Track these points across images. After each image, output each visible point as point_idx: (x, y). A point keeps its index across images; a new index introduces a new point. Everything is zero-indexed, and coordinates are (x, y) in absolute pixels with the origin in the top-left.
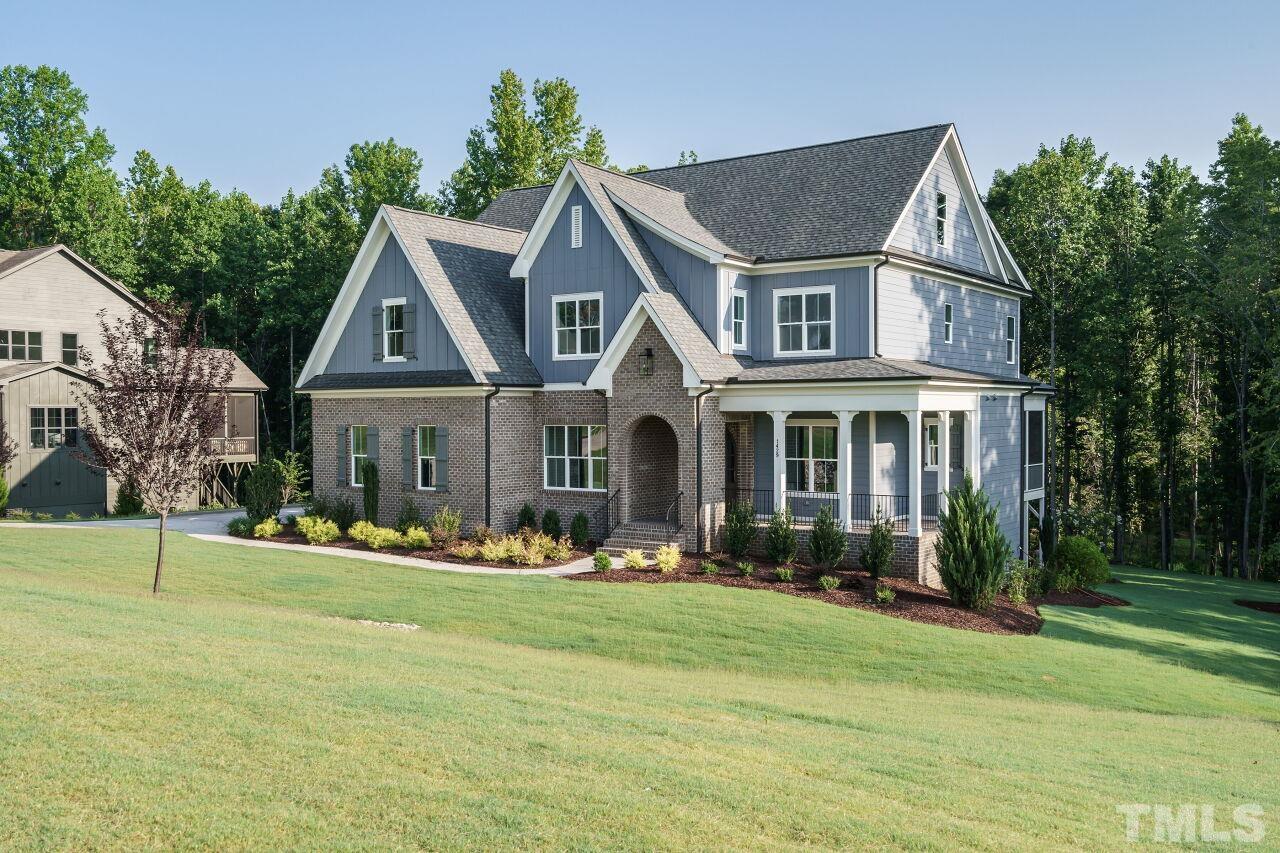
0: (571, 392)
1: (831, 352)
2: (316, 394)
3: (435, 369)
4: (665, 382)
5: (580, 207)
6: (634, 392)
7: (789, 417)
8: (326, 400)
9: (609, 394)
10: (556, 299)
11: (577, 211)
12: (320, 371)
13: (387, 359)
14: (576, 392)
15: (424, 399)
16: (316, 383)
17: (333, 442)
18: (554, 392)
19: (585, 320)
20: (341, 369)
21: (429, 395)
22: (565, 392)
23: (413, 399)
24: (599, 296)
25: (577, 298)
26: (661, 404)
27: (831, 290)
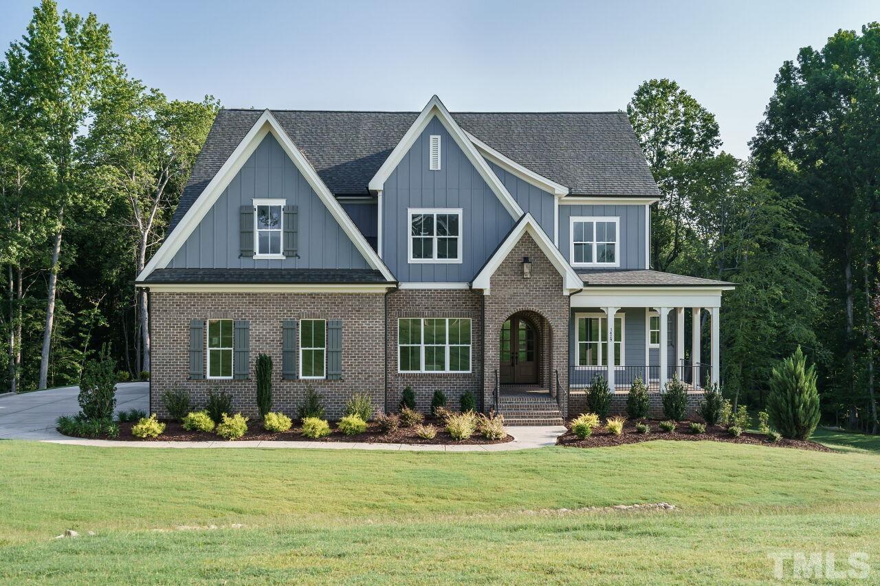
0: (430, 290)
1: (616, 264)
2: (155, 288)
3: (321, 268)
4: (541, 284)
5: (439, 137)
6: (511, 292)
7: (618, 311)
8: (171, 294)
9: (486, 293)
10: (412, 211)
11: (435, 141)
12: (163, 265)
13: (258, 256)
14: (435, 290)
15: (311, 294)
16: (159, 277)
17: (184, 336)
18: (412, 290)
19: (441, 230)
20: (192, 264)
21: (316, 291)
22: (422, 290)
23: (298, 294)
24: (459, 212)
25: (435, 212)
26: (536, 302)
27: (616, 220)
